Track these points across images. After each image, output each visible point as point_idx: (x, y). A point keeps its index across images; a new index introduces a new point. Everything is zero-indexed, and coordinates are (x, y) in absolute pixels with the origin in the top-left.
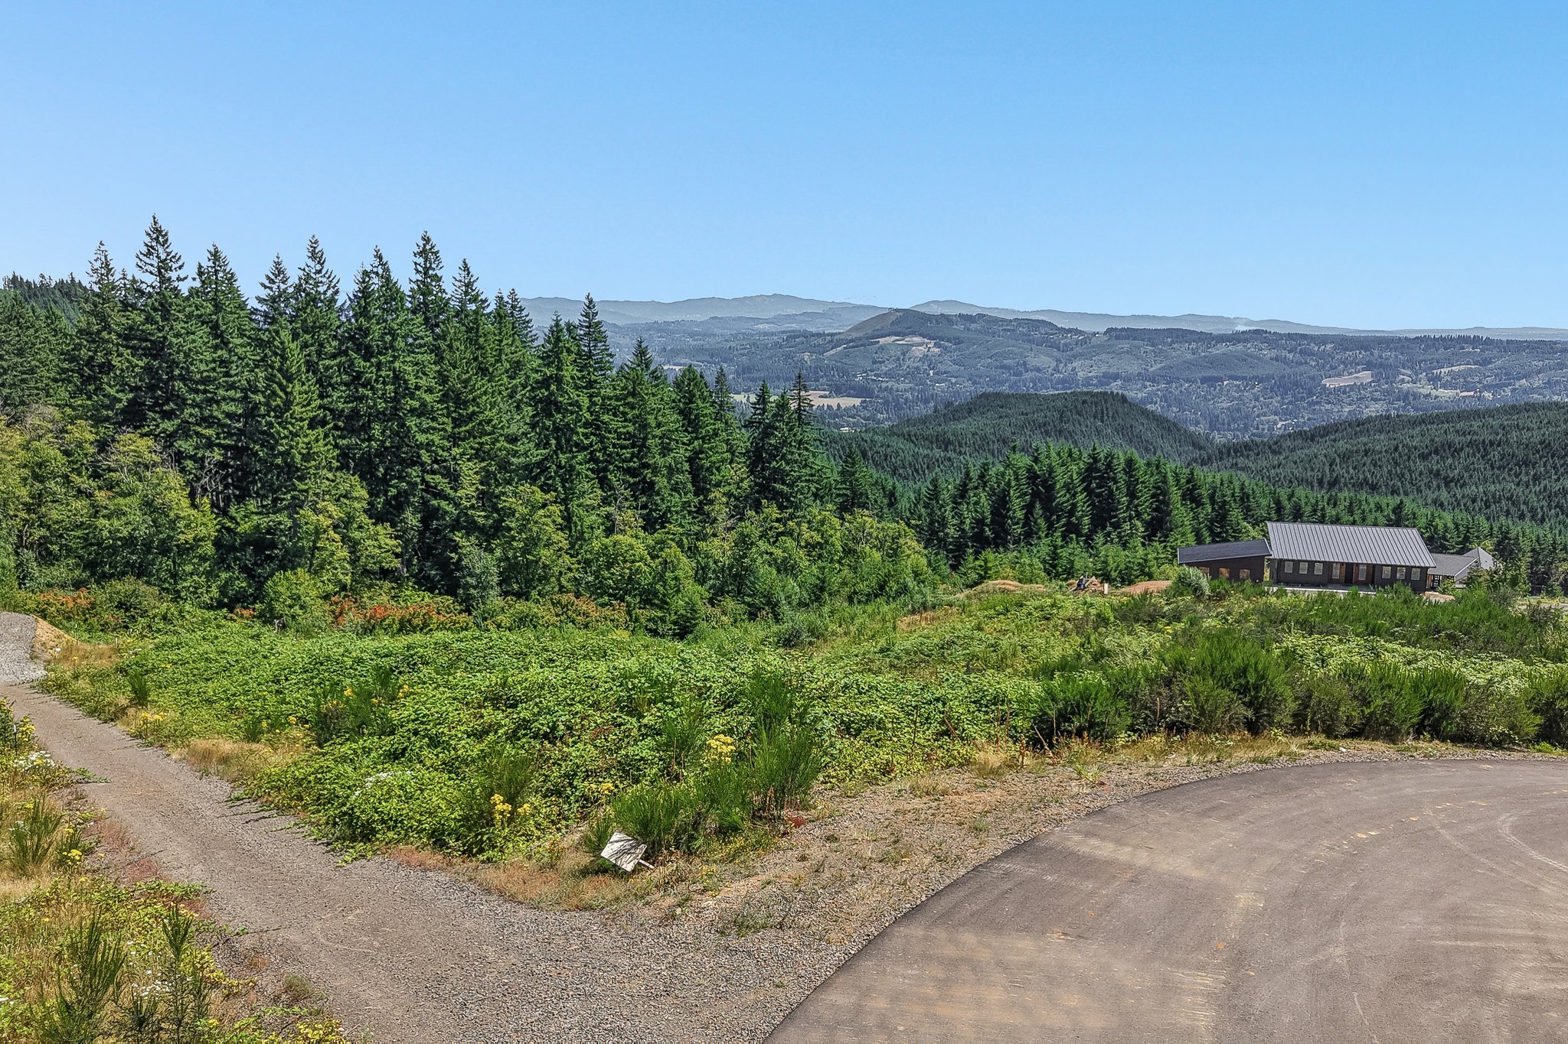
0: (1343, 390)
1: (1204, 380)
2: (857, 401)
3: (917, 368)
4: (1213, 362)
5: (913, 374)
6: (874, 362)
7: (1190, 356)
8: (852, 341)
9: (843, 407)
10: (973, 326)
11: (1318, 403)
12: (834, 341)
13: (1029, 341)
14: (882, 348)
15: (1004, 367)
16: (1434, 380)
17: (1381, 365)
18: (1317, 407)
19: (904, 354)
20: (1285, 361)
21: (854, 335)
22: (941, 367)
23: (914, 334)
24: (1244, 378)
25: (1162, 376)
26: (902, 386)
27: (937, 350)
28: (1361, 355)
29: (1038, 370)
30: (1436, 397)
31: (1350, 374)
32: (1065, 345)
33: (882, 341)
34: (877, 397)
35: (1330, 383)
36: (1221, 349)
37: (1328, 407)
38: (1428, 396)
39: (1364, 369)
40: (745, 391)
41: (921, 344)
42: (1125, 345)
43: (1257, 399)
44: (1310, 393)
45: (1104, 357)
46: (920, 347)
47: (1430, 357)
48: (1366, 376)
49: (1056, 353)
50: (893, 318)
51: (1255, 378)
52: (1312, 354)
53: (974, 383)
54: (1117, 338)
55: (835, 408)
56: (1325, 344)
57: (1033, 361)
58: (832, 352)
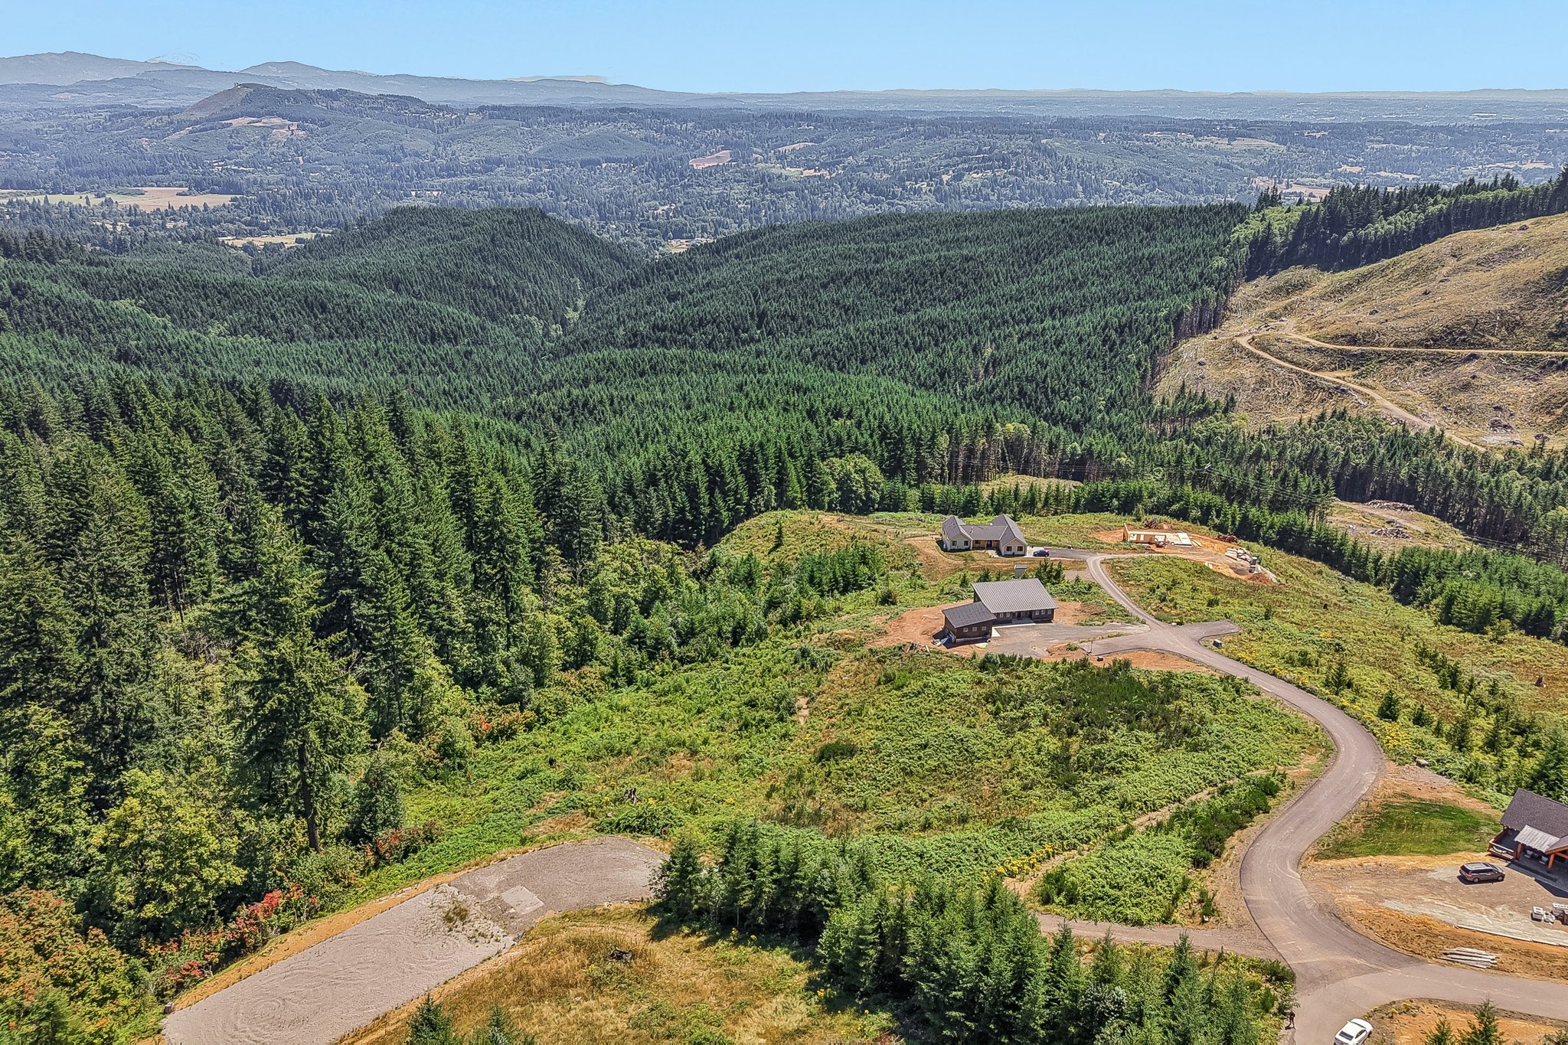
0: (708, 172)
1: (584, 164)
2: (226, 199)
3: (283, 155)
4: (589, 144)
5: (280, 161)
6: (230, 148)
7: (565, 138)
8: (197, 122)
9: (211, 206)
10: (336, 104)
11: (690, 186)
12: (171, 119)
13: (401, 122)
14: (237, 131)
15: (380, 152)
16: (781, 158)
17: (737, 145)
18: (689, 190)
19: (264, 138)
20: (653, 141)
21: (199, 115)
22: (313, 154)
23: (271, 114)
24: (619, 161)
25: (543, 160)
26: (272, 178)
27: (301, 133)
28: (719, 133)
29: (417, 155)
30: (786, 178)
31: (712, 154)
32: (439, 125)
33: (235, 122)
34: (248, 193)
35: (699, 165)
36: (592, 130)
37: (699, 189)
38: (780, 176)
39: (723, 149)
40: (80, 190)
41: (282, 127)
42: (500, 126)
43: (635, 183)
44: (682, 176)
45: (481, 139)
46: (282, 130)
47: (775, 135)
48: (725, 155)
49: (432, 135)
50: (242, 94)
51: (629, 160)
52: (675, 133)
53: (353, 172)
54: (491, 117)
55: (202, 209)
56: (686, 122)
57: (410, 145)
58: (176, 136)
